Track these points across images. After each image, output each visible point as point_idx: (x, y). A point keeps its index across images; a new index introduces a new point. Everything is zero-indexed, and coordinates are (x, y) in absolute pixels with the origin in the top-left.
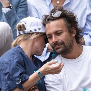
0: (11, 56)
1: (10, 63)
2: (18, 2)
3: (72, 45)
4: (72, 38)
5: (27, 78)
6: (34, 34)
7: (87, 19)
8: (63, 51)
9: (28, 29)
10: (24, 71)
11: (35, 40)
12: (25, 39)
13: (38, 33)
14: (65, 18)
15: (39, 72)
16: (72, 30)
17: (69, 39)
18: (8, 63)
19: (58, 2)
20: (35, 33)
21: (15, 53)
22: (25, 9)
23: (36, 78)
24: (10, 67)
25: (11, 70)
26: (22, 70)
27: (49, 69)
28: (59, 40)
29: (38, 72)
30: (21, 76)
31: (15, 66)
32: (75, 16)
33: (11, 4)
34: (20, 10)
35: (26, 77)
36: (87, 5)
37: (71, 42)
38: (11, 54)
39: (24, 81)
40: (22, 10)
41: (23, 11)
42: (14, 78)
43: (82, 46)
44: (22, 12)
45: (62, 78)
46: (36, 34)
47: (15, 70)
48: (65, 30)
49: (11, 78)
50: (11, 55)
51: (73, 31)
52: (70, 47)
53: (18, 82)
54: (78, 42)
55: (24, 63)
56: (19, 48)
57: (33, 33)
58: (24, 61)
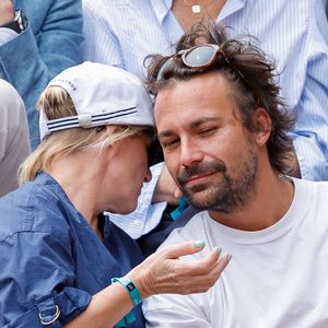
0: (21, 213)
1: (19, 243)
2: (47, 7)
3: (254, 177)
4: (256, 150)
5: (81, 303)
6: (109, 130)
7: (308, 76)
8: (220, 198)
9: (86, 111)
10: (72, 274)
11: (112, 153)
12: (72, 149)
13: (124, 127)
14: (231, 73)
15: (129, 281)
16: (254, 118)
17: (245, 153)
18: (11, 242)
19: (196, 9)
20: (113, 128)
21: (36, 203)
22: (72, 34)
23: (118, 304)
24: (19, 259)
25: (22, 271)
26: (65, 273)
27: (171, 275)
28: (204, 154)
29: (125, 284)
30: (62, 293)
31: (37, 253)
32: (268, 66)
33: (18, 14)
34: (52, 38)
35: (78, 297)
36: (307, 21)
37: (252, 165)
38: (21, 207)
39: (71, 314)
40: (59, 37)
41: (66, 40)
42: (33, 300)
43: (293, 183)
44: (60, 46)
45: (212, 302)
46: (116, 132)
47: (36, 271)
48: (231, 117)
49: (20, 299)
50: (22, 210)
51: (259, 123)
52: (248, 184)
53: (49, 317)
54: (278, 167)
55: (73, 243)
56: (51, 182)
57: (103, 128)
58: (70, 235)
